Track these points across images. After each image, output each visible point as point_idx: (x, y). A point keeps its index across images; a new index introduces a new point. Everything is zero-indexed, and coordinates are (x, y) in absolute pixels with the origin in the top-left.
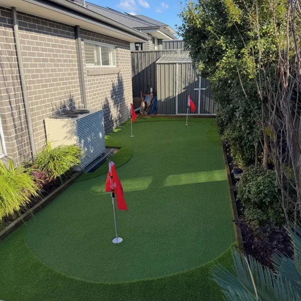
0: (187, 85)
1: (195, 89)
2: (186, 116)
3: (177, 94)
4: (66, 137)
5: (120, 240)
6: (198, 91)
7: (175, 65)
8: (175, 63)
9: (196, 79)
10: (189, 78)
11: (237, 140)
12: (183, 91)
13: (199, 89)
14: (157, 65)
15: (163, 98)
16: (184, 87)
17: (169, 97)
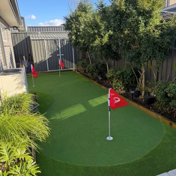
0: (52, 53)
1: (58, 55)
2: (59, 71)
3: (47, 58)
4: (18, 87)
5: (111, 138)
6: (59, 56)
7: (43, 41)
8: (44, 40)
9: (58, 49)
10: (53, 48)
11: (120, 75)
12: (50, 56)
13: (60, 55)
14: (32, 41)
15: (38, 62)
16: (51, 54)
17: (42, 60)
